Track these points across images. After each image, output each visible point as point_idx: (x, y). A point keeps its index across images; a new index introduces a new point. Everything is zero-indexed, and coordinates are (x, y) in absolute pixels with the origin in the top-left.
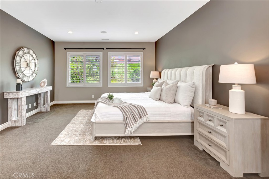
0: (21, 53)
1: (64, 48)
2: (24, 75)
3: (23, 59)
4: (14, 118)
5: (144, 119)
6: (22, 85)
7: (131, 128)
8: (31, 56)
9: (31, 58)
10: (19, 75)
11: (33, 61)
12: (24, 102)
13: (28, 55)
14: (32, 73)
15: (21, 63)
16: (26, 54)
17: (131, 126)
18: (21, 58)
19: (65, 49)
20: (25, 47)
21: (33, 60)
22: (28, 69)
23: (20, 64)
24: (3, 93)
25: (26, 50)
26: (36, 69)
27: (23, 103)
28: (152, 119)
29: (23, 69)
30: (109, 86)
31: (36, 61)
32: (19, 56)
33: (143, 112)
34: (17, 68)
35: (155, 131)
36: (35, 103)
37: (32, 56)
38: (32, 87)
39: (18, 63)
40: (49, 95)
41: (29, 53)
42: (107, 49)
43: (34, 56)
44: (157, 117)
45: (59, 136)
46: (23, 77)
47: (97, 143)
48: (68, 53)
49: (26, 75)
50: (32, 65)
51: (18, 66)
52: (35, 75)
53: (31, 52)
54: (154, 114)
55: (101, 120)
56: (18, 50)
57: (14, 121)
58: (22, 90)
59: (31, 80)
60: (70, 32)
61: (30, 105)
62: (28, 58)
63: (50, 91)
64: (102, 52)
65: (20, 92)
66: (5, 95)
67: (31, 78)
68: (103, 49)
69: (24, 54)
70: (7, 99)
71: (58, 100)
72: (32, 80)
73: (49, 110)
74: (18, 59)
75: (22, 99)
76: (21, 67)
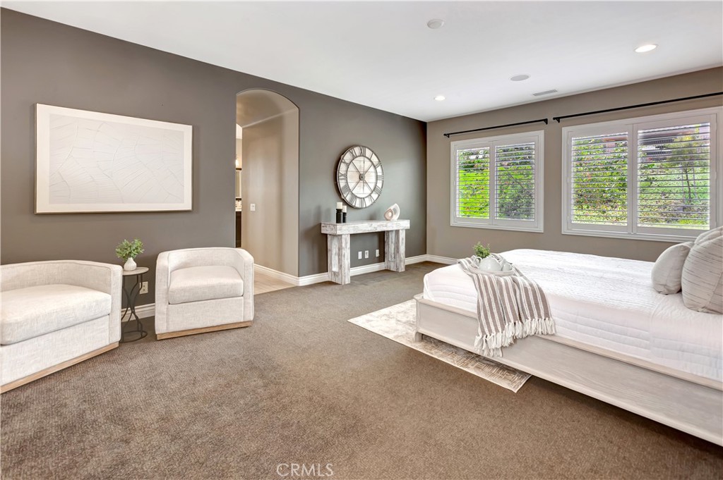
0: (347, 157)
1: (445, 135)
2: (355, 197)
3: (351, 168)
4: (335, 269)
5: (534, 326)
6: (344, 214)
7: (489, 335)
8: (366, 159)
9: (368, 163)
10: (345, 195)
11: (372, 169)
12: (346, 243)
13: (362, 158)
14: (370, 192)
15: (349, 174)
16: (357, 157)
17: (490, 331)
18: (348, 165)
19: (448, 135)
20: (356, 146)
21: (372, 167)
22: (361, 183)
23: (346, 175)
24: (321, 224)
25: (357, 150)
26: (379, 185)
27: (343, 245)
28: (566, 334)
29: (351, 186)
30: (565, 231)
31: (379, 169)
32: (345, 163)
33: (537, 304)
34: (342, 184)
35: (577, 376)
36: (377, 251)
37: (370, 160)
38: (372, 218)
39: (342, 175)
40: (403, 239)
41: (363, 155)
42: (558, 119)
43: (375, 159)
44: (587, 333)
45: (373, 313)
46: (352, 199)
47: (419, 347)
48: (453, 144)
49: (358, 196)
50: (370, 178)
51: (344, 181)
52: (377, 196)
53: (368, 153)
54: (576, 322)
55: (433, 300)
56: (343, 153)
57: (334, 273)
58: (344, 221)
59: (368, 205)
60: (440, 98)
61: (367, 252)
62: (362, 164)
63: (406, 230)
64: (542, 132)
65: (339, 226)
66: (322, 228)
67: (368, 202)
68: (546, 121)
69: (354, 157)
70: (326, 235)
71: (432, 253)
72: (370, 206)
73: (402, 269)
74: (342, 168)
75: (341, 238)
76: (348, 181)
